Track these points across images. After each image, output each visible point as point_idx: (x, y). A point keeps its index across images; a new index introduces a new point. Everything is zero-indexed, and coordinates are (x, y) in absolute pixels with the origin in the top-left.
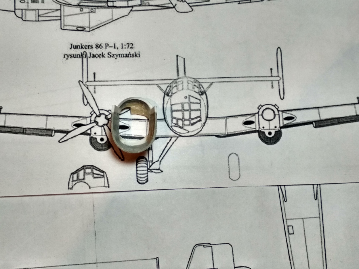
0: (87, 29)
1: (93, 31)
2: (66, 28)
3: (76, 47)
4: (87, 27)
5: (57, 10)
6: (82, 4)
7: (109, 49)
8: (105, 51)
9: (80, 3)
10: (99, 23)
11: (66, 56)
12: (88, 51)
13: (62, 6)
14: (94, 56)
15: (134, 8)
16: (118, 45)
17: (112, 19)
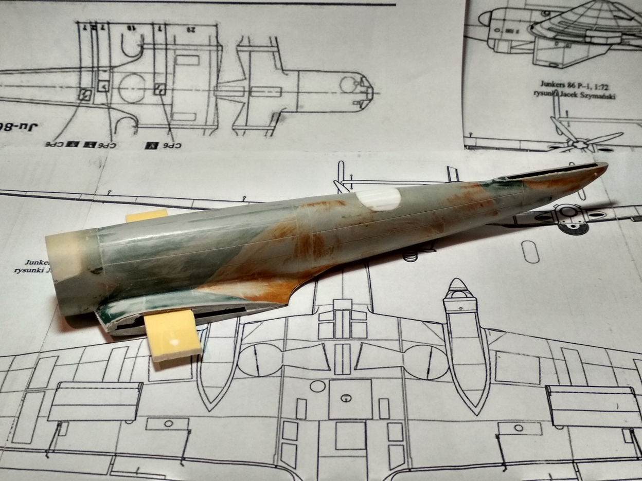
0: (560, 66)
1: (566, 69)
2: (538, 63)
3: (548, 85)
4: (561, 64)
5: (531, 42)
6: (558, 37)
7: (582, 90)
8: (578, 91)
9: (557, 35)
10: (574, 60)
11: (536, 93)
12: (560, 90)
13: (537, 39)
14: (566, 95)
15: (613, 47)
16: (592, 86)
17: (588, 56)
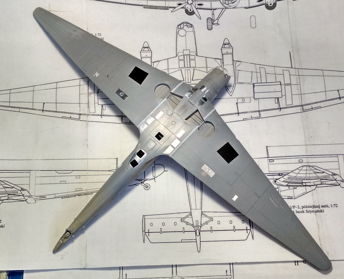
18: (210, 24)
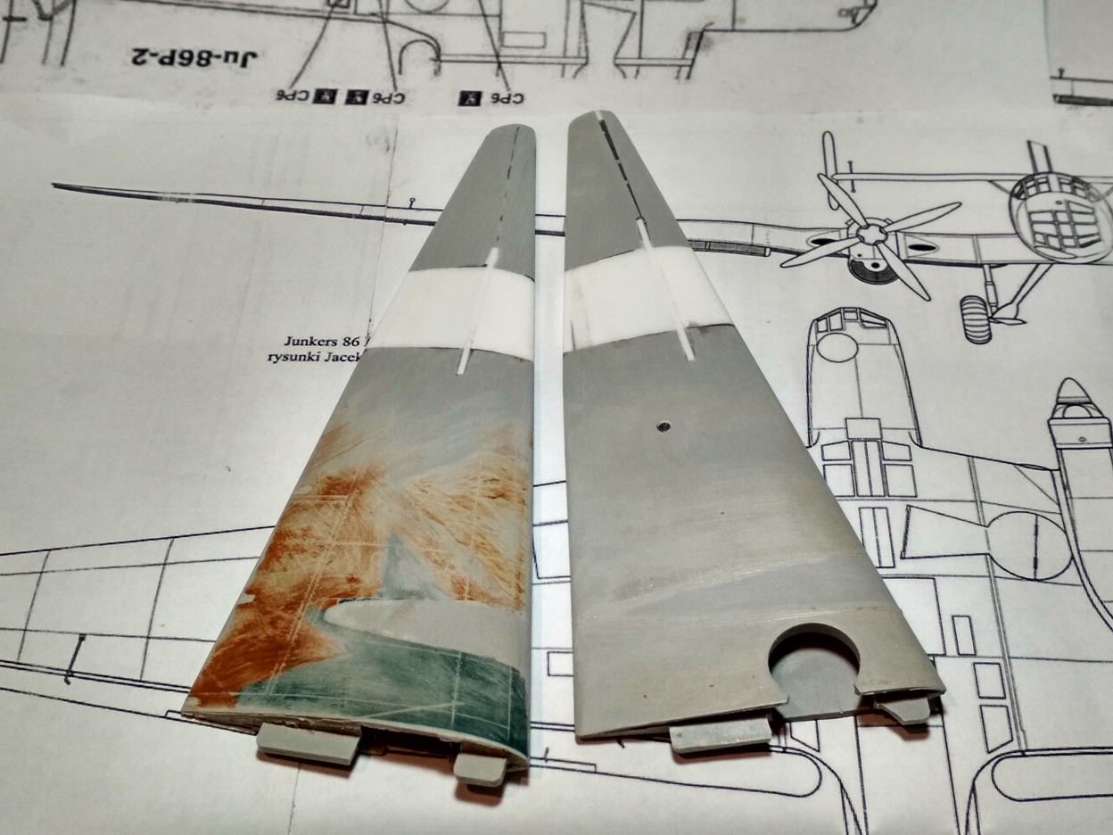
18: (977, 318)
